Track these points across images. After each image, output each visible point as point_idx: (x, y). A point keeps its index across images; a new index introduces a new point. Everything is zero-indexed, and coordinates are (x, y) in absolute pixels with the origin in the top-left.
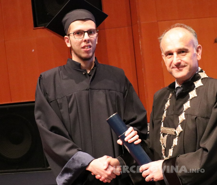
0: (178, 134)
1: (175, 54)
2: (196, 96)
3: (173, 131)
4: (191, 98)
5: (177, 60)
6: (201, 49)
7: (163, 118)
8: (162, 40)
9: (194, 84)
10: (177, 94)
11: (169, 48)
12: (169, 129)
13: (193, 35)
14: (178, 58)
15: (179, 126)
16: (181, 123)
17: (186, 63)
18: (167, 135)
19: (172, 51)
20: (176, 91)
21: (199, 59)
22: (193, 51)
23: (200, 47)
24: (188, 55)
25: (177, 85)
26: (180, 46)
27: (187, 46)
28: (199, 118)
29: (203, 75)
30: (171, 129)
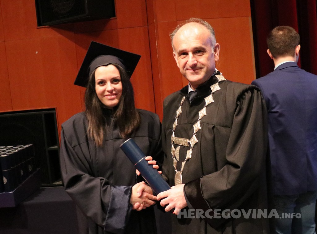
0: (192, 146)
1: (190, 54)
2: (213, 101)
3: (186, 142)
4: (207, 104)
5: (193, 61)
6: (219, 48)
7: (174, 126)
8: (174, 37)
9: (210, 88)
10: (190, 99)
11: (183, 47)
12: (182, 140)
13: (211, 32)
14: (194, 59)
15: (194, 136)
16: (196, 133)
17: (203, 65)
18: (179, 147)
19: (187, 50)
20: (189, 96)
21: (216, 60)
22: (211, 51)
23: (218, 45)
24: (206, 55)
25: (190, 90)
27: (204, 44)
28: (218, 127)
29: (220, 78)
30: (184, 139)
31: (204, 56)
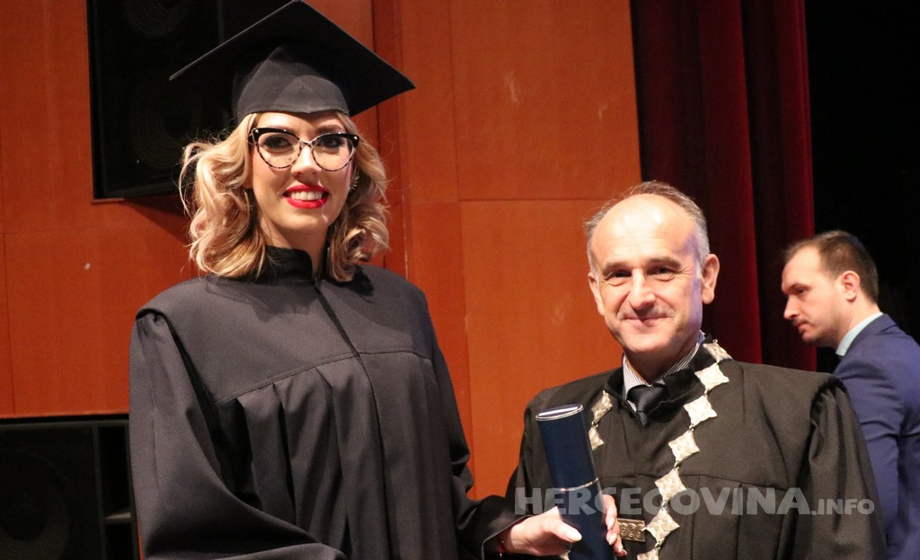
1: (638, 275)
3: (638, 529)
4: (695, 421)
5: (644, 294)
6: (715, 269)
8: (595, 231)
9: (698, 380)
11: (620, 255)
13: (697, 221)
14: (647, 289)
17: (672, 306)
19: (630, 264)
21: (707, 299)
22: (694, 273)
23: (712, 261)
24: (679, 281)
26: (656, 249)
27: (678, 252)
29: (717, 351)
30: (626, 522)
31: (675, 281)
